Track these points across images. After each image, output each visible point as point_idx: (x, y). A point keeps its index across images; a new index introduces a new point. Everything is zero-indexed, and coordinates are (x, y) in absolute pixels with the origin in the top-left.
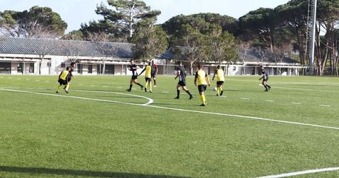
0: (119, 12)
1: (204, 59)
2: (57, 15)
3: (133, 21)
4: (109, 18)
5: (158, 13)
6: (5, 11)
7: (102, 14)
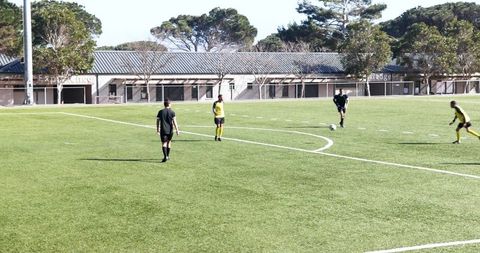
0: (327, 8)
1: (447, 72)
2: (244, 18)
3: (347, 21)
4: (314, 18)
5: (383, 7)
6: (180, 16)
7: (305, 12)
